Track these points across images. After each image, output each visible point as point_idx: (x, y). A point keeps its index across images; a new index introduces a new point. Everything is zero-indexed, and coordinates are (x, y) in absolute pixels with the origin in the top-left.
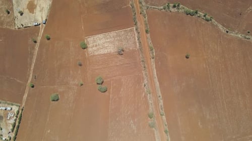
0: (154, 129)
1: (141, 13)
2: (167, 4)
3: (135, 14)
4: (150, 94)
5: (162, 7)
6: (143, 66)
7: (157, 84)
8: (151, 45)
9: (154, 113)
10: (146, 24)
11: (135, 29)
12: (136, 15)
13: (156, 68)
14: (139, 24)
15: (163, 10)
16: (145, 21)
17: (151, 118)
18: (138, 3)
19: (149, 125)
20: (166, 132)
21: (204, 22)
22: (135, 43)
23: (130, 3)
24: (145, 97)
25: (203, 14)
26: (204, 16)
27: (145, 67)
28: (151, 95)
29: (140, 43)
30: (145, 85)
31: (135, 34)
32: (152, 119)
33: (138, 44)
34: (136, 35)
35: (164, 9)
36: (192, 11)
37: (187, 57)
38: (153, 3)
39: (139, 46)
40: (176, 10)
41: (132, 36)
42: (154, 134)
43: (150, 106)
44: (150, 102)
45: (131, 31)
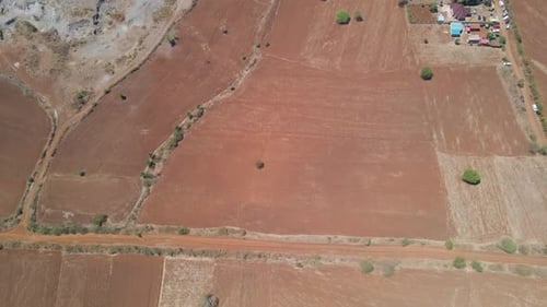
0: (397, 268)
1: (140, 236)
2: (142, 178)
3: (136, 248)
4: (319, 258)
5: (144, 189)
6: (256, 259)
7: (301, 237)
8: (216, 230)
9: (363, 258)
10: (168, 231)
11: (170, 258)
12: (141, 245)
13: (267, 233)
14: (162, 246)
15: (151, 188)
16: (160, 231)
17: (372, 269)
18: (115, 236)
19: (388, 276)
20: (405, 244)
21: (202, 121)
22: (201, 264)
23: (107, 253)
24: (325, 270)
25: (187, 120)
26: (191, 117)
27: (260, 256)
28: (322, 256)
29: (204, 253)
30: (299, 265)
31: (182, 261)
32: (374, 266)
33: (204, 259)
34: (183, 257)
35: (149, 185)
36: (172, 136)
37: (261, 166)
38: (127, 205)
39: (211, 256)
40: (161, 163)
41: (182, 268)
42: (409, 271)
43: (346, 263)
44: (337, 261)
45: (170, 267)
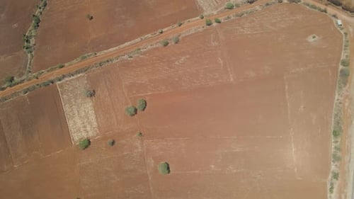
0: (180, 38)
1: (37, 78)
2: (25, 50)
3: (38, 85)
4: (139, 49)
5: (29, 55)
6: (107, 64)
7: (127, 44)
8: (79, 59)
9: (162, 40)
10: (52, 70)
11: (59, 82)
12: (39, 83)
13: (107, 49)
14: (52, 78)
15: (33, 53)
16: (48, 71)
17: (168, 44)
18: (22, 84)
19: (176, 43)
20: (180, 25)
21: (47, 8)
22: (78, 79)
23: (22, 95)
24: (144, 54)
25: (39, 10)
26: (40, 8)
27: (108, 61)
28: (140, 47)
29: (77, 72)
30: (131, 57)
31: (67, 81)
32: (169, 42)
33: (79, 75)
34: (67, 79)
35: (31, 52)
36: (33, 22)
37: (92, 18)
38: (23, 66)
39: (82, 72)
40: (33, 39)
41: (68, 84)
42: (186, 37)
43: (155, 46)
44: (149, 47)
45: (61, 86)
